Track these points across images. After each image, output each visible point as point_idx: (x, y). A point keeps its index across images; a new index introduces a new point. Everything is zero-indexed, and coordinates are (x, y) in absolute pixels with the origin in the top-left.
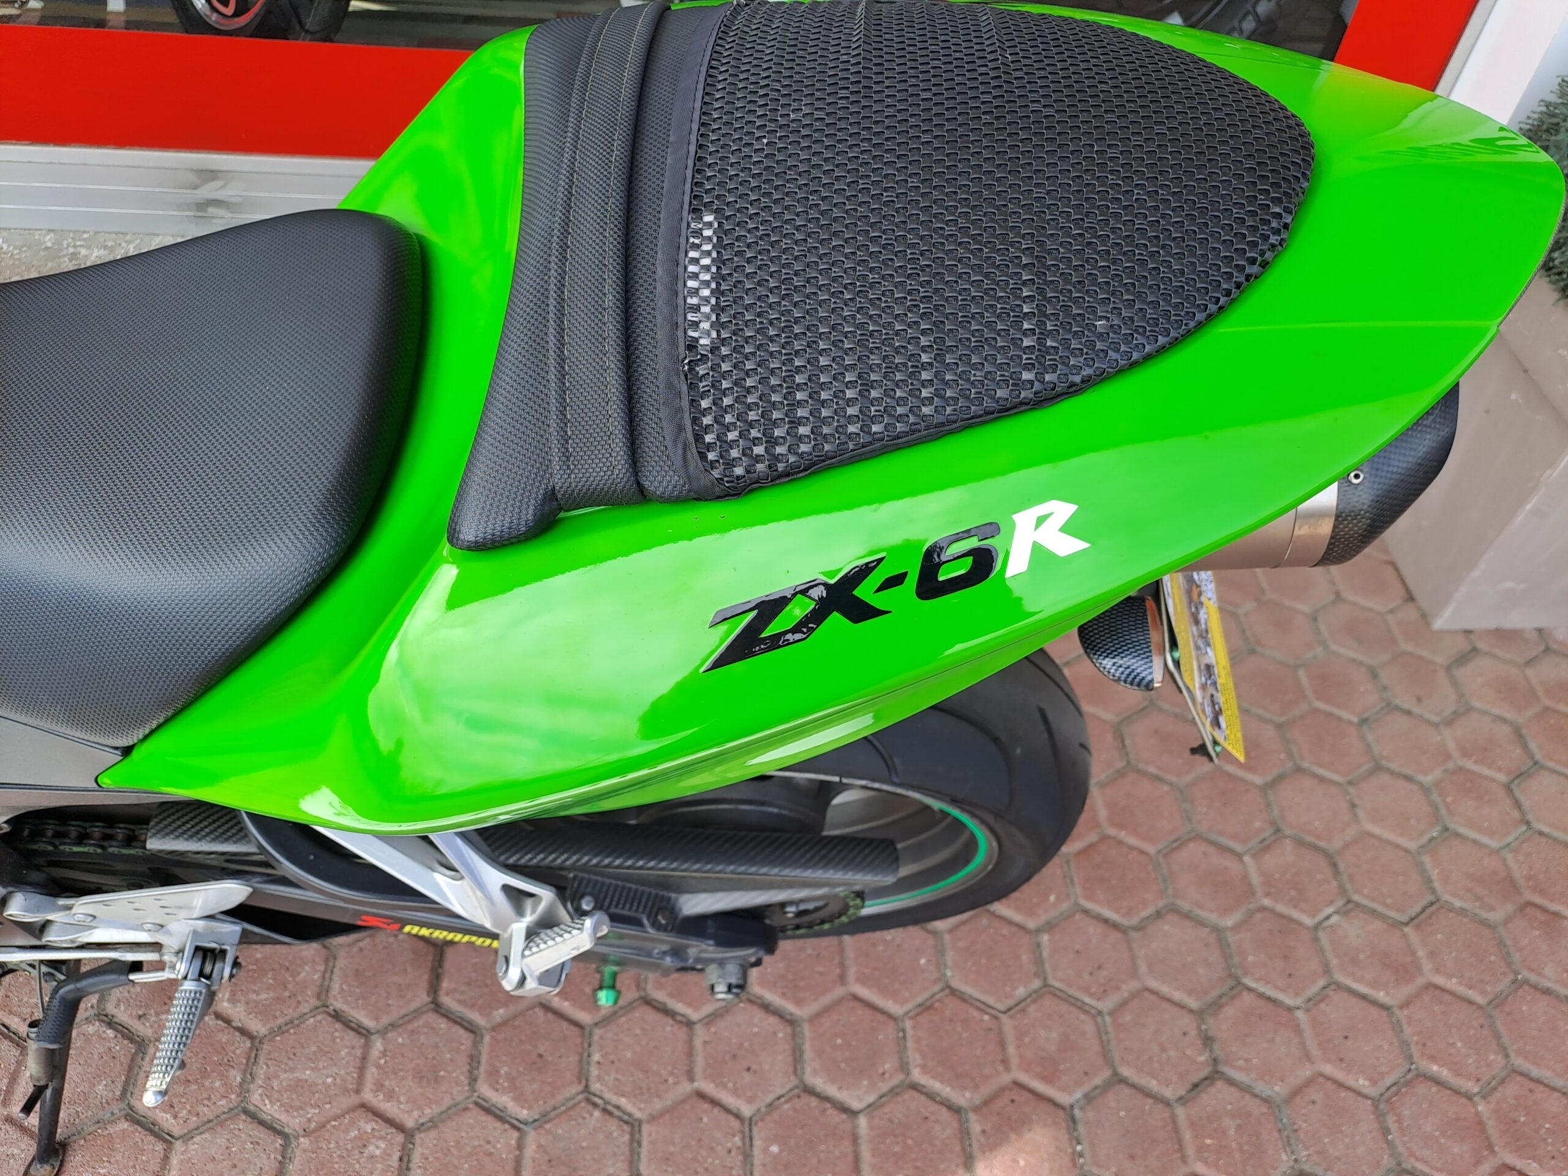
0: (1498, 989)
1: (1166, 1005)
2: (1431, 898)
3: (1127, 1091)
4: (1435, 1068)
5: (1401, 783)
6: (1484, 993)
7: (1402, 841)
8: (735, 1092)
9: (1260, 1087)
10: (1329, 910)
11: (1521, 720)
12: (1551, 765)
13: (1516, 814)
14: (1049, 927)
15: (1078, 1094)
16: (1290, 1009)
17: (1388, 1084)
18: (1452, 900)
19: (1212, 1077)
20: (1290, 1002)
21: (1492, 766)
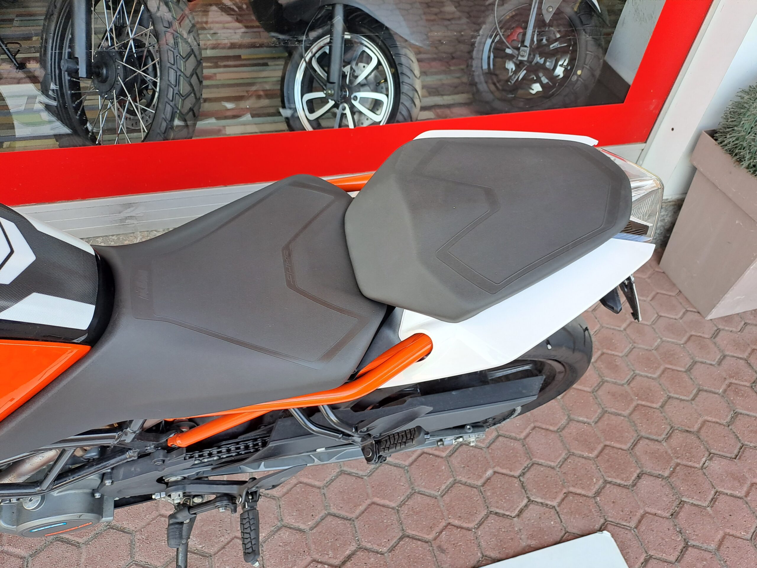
1: (656, 518)
2: (740, 445)
3: (655, 561)
5: (711, 395)
7: (720, 421)
9: (705, 546)
10: (704, 459)
11: (746, 356)
14: (598, 493)
16: (705, 508)
18: (749, 443)
19: (686, 547)
20: (704, 505)
21: (742, 380)
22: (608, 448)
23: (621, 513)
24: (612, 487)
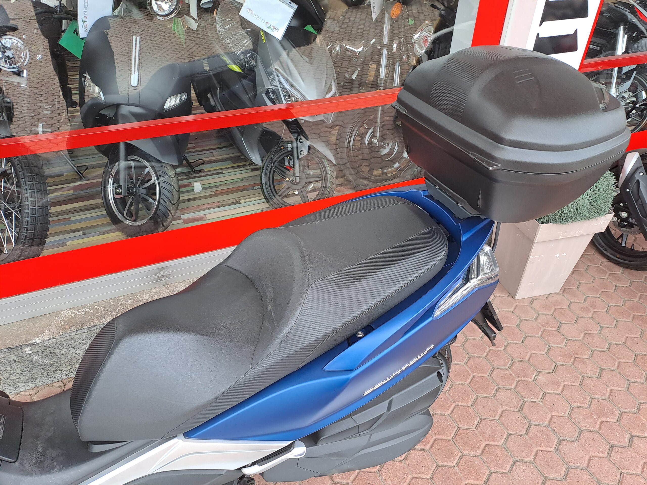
0: (580, 381)
1: (510, 412)
2: (554, 364)
3: (513, 436)
4: (576, 404)
5: (533, 338)
6: (577, 382)
7: (541, 353)
8: (423, 473)
9: (541, 424)
10: (534, 376)
11: (551, 313)
12: (564, 322)
13: (563, 337)
14: (473, 404)
15: (502, 442)
16: (538, 403)
17: (568, 412)
18: (559, 363)
19: (530, 425)
20: (537, 401)
21: (552, 327)
22: (476, 377)
23: (489, 412)
24: (482, 398)
